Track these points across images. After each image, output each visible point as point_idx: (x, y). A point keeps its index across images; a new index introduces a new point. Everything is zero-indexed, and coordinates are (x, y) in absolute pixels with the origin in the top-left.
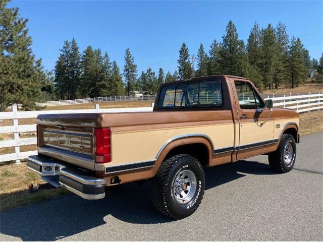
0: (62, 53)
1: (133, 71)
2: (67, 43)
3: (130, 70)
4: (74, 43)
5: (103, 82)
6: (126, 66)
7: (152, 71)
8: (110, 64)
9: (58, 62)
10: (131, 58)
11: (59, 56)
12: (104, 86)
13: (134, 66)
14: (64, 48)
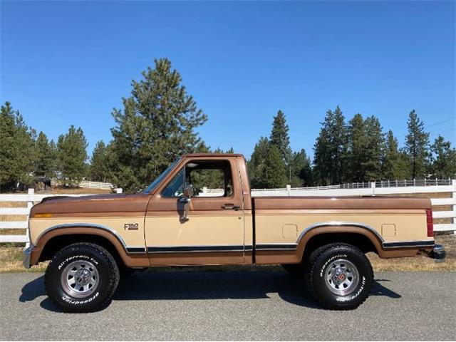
0: (323, 127)
1: (421, 144)
2: (330, 113)
3: (417, 142)
4: (338, 112)
5: (370, 162)
6: (408, 137)
7: (445, 141)
8: (383, 135)
9: (318, 139)
10: (419, 124)
11: (320, 131)
12: (372, 168)
13: (423, 135)
14: (326, 119)
